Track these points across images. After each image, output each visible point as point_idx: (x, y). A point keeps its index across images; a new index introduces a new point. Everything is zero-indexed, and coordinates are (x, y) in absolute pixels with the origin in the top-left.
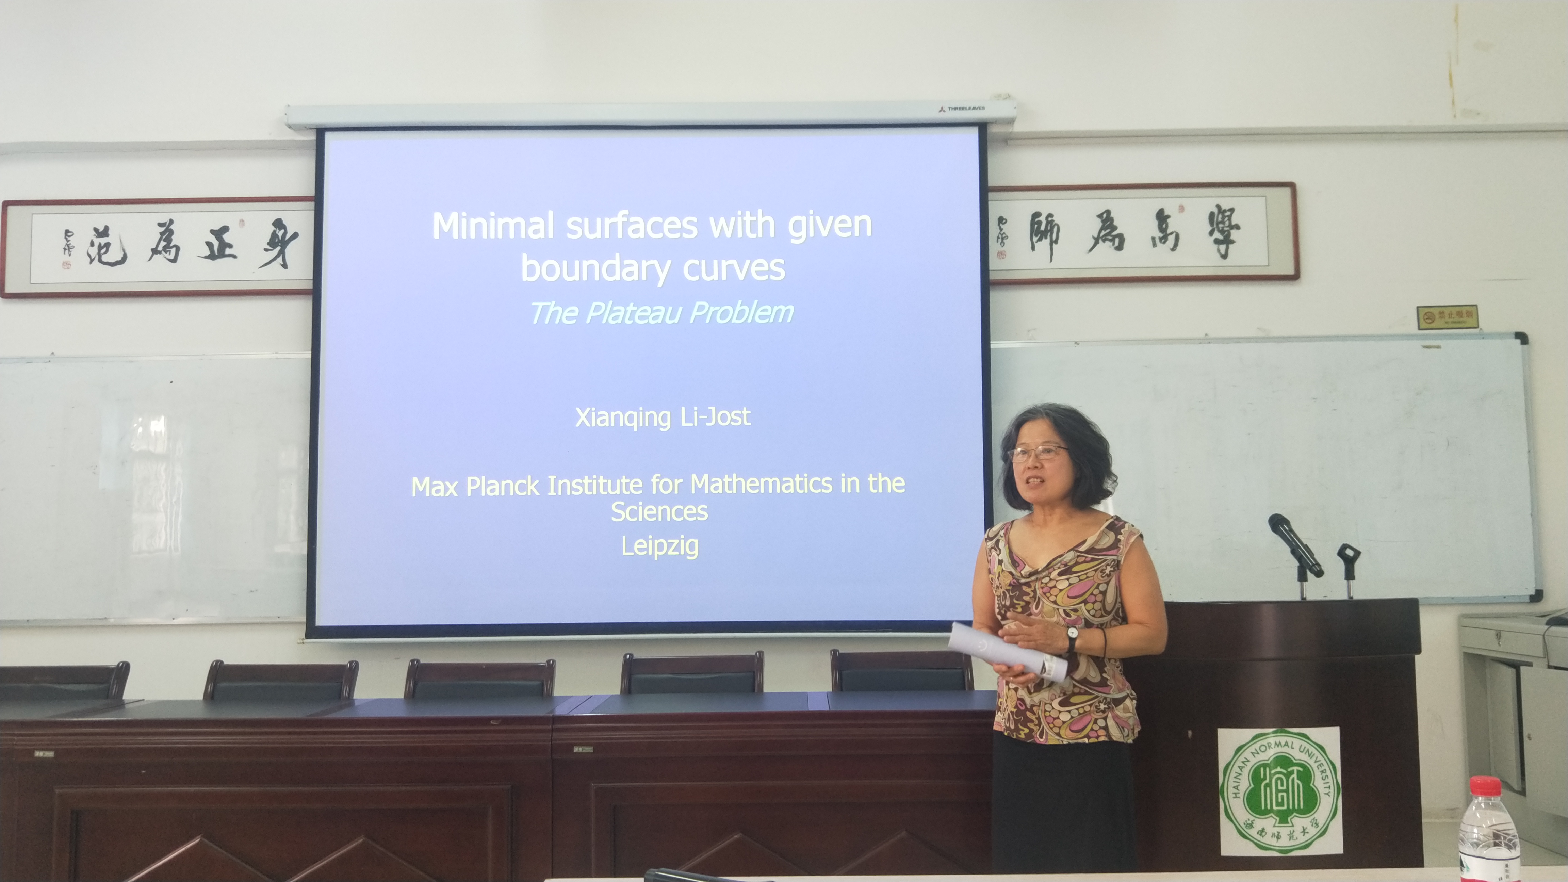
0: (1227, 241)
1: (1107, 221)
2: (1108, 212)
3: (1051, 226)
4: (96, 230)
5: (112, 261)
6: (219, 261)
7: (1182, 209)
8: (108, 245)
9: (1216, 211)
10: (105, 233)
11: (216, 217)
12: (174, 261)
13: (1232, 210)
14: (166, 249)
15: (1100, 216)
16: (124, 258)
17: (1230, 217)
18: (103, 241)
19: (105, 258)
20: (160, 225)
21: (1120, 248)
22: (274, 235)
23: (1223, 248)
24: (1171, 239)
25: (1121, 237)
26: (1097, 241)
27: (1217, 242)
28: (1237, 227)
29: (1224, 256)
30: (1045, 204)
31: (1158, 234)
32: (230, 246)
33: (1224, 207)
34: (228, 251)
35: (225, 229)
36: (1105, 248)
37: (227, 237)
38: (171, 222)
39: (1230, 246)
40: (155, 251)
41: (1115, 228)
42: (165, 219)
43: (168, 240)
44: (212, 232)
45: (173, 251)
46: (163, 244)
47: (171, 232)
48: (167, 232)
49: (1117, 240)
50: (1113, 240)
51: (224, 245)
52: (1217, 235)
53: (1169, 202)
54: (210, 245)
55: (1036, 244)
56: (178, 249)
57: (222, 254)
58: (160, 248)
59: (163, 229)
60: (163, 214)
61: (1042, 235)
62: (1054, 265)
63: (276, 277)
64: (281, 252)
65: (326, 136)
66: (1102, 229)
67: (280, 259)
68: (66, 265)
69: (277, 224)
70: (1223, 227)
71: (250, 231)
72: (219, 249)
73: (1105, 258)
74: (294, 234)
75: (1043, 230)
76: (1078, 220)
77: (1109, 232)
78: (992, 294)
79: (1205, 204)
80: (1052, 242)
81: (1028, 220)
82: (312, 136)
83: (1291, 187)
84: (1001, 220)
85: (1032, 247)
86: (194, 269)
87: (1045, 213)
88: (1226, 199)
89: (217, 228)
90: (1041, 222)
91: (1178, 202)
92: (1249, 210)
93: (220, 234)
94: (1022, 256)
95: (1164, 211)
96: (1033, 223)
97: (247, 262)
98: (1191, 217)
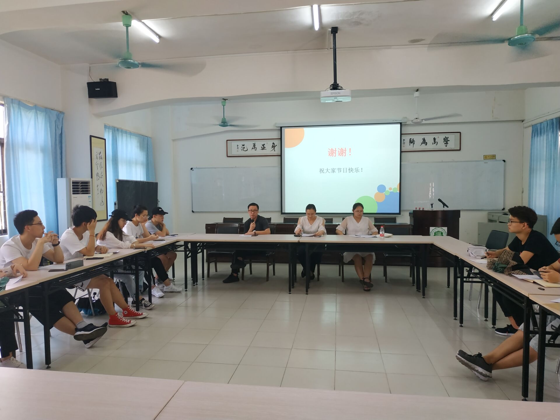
0: (447, 143)
1: (424, 140)
2: (424, 138)
3: (413, 140)
4: (242, 145)
5: (245, 150)
6: (263, 150)
7: (438, 137)
8: (244, 147)
10: (244, 145)
11: (263, 142)
12: (256, 150)
13: (448, 137)
14: (254, 148)
16: (247, 150)
17: (448, 139)
19: (244, 150)
20: (253, 144)
21: (426, 145)
22: (273, 145)
23: (446, 145)
24: (436, 143)
25: (427, 143)
26: (422, 143)
27: (445, 143)
28: (449, 141)
29: (446, 146)
30: (412, 137)
31: (434, 142)
33: (446, 137)
34: (265, 148)
35: (264, 144)
36: (424, 145)
37: (265, 146)
38: (255, 143)
39: (448, 144)
42: (254, 143)
43: (255, 146)
44: (262, 145)
45: (256, 148)
46: (254, 147)
47: (255, 145)
48: (254, 145)
52: (445, 142)
53: (436, 136)
58: (253, 148)
59: (253, 145)
60: (253, 142)
62: (414, 148)
63: (273, 153)
64: (274, 148)
65: (282, 128)
66: (423, 141)
67: (274, 150)
68: (238, 151)
69: (273, 143)
70: (446, 140)
71: (269, 145)
72: (263, 148)
73: (424, 147)
74: (276, 145)
75: (412, 142)
76: (418, 139)
77: (424, 142)
78: (402, 154)
79: (443, 136)
80: (413, 144)
81: (409, 139)
82: (280, 128)
83: (460, 133)
84: (404, 140)
85: (410, 145)
86: (259, 152)
87: (412, 139)
88: (447, 135)
89: (263, 144)
90: (411, 140)
91: (438, 136)
92: (451, 137)
93: (263, 145)
94: (408, 147)
95: (434, 138)
96: (410, 140)
97: (269, 150)
98: (440, 139)
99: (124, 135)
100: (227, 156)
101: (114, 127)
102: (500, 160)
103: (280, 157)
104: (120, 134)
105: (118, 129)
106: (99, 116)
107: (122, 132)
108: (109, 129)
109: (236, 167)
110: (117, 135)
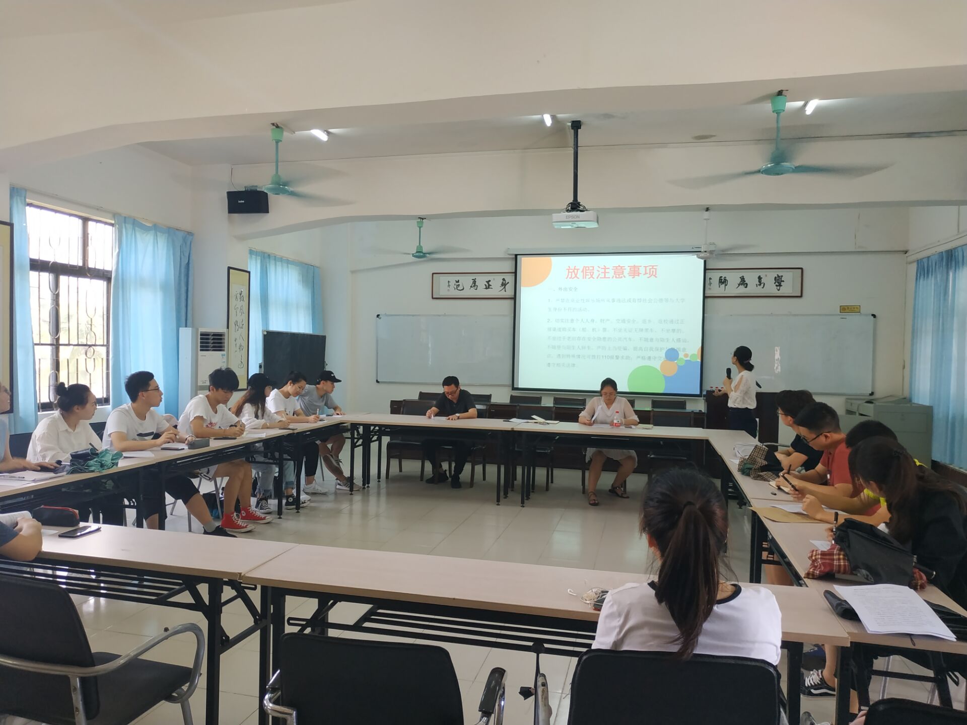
0: (780, 285)
1: (743, 279)
2: (743, 276)
3: (725, 280)
4: (456, 281)
7: (766, 276)
8: (459, 285)
9: (777, 276)
10: (458, 282)
11: (488, 277)
12: (476, 289)
13: (782, 276)
14: (474, 286)
15: (740, 278)
16: (463, 289)
17: (781, 278)
18: (458, 284)
19: (459, 288)
20: (473, 280)
21: (746, 287)
22: (503, 283)
23: (778, 288)
24: (762, 285)
25: (747, 284)
26: (739, 285)
27: (777, 286)
28: (783, 281)
29: (779, 290)
30: (724, 274)
31: (758, 283)
32: (491, 285)
33: (780, 275)
34: (490, 287)
35: (490, 281)
36: (742, 287)
37: (490, 283)
38: (476, 279)
39: (781, 287)
40: (471, 287)
41: (745, 281)
42: (474, 278)
43: (475, 284)
44: (486, 282)
46: (473, 284)
47: (476, 282)
48: (474, 282)
49: (745, 285)
50: (744, 285)
51: (489, 285)
52: (777, 284)
53: (762, 273)
54: (486, 285)
55: (721, 286)
56: (477, 286)
57: (489, 288)
61: (723, 283)
62: (725, 292)
63: (503, 294)
64: (505, 287)
65: (518, 256)
66: (741, 281)
67: (504, 290)
68: (448, 290)
69: (504, 279)
70: (779, 281)
71: (496, 282)
72: (488, 287)
73: (742, 290)
74: (508, 283)
75: (723, 281)
76: (733, 278)
77: (743, 282)
78: (706, 300)
79: (774, 274)
80: (725, 285)
81: (718, 279)
82: (514, 256)
83: (802, 269)
84: (710, 279)
85: (719, 287)
86: (481, 292)
87: (724, 277)
88: (780, 273)
89: (487, 280)
90: (722, 279)
91: (766, 273)
92: (787, 276)
93: (488, 282)
94: (716, 289)
95: (760, 276)
96: (720, 279)
97: (496, 290)
98: (769, 278)
99: (279, 264)
100: (433, 298)
101: (264, 253)
102: (866, 315)
103: (512, 301)
104: (272, 262)
105: (269, 255)
106: (241, 238)
107: (275, 260)
108: (256, 255)
109: (445, 315)
110: (268, 264)
